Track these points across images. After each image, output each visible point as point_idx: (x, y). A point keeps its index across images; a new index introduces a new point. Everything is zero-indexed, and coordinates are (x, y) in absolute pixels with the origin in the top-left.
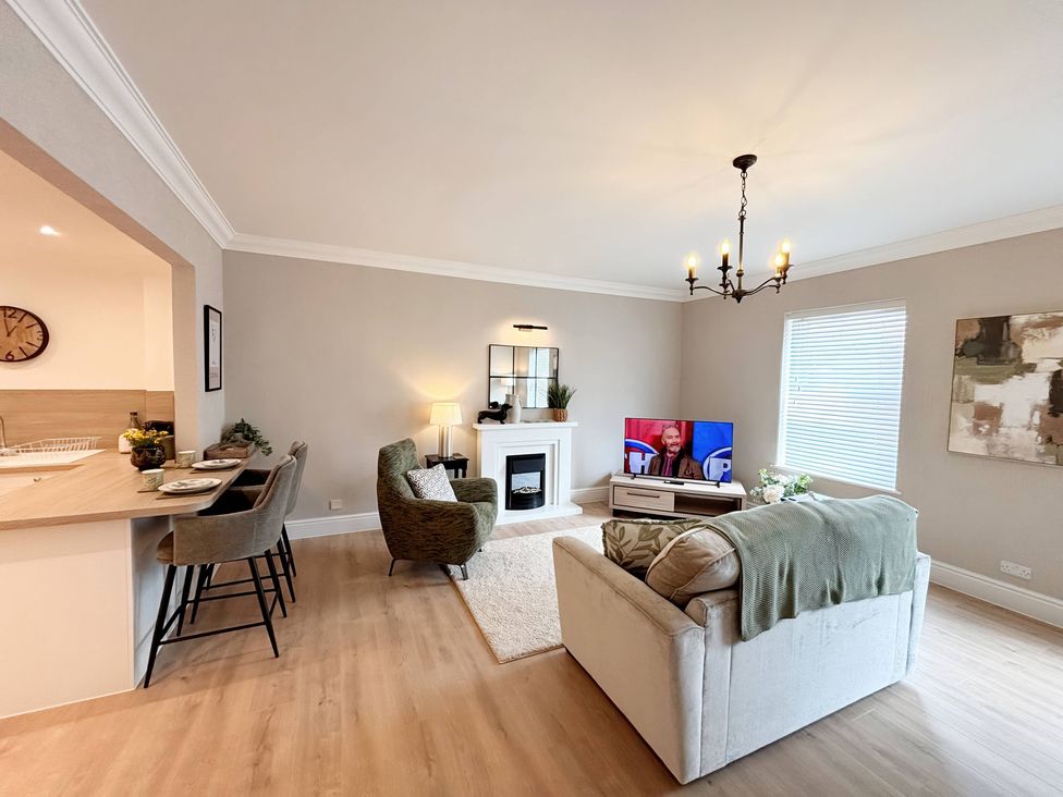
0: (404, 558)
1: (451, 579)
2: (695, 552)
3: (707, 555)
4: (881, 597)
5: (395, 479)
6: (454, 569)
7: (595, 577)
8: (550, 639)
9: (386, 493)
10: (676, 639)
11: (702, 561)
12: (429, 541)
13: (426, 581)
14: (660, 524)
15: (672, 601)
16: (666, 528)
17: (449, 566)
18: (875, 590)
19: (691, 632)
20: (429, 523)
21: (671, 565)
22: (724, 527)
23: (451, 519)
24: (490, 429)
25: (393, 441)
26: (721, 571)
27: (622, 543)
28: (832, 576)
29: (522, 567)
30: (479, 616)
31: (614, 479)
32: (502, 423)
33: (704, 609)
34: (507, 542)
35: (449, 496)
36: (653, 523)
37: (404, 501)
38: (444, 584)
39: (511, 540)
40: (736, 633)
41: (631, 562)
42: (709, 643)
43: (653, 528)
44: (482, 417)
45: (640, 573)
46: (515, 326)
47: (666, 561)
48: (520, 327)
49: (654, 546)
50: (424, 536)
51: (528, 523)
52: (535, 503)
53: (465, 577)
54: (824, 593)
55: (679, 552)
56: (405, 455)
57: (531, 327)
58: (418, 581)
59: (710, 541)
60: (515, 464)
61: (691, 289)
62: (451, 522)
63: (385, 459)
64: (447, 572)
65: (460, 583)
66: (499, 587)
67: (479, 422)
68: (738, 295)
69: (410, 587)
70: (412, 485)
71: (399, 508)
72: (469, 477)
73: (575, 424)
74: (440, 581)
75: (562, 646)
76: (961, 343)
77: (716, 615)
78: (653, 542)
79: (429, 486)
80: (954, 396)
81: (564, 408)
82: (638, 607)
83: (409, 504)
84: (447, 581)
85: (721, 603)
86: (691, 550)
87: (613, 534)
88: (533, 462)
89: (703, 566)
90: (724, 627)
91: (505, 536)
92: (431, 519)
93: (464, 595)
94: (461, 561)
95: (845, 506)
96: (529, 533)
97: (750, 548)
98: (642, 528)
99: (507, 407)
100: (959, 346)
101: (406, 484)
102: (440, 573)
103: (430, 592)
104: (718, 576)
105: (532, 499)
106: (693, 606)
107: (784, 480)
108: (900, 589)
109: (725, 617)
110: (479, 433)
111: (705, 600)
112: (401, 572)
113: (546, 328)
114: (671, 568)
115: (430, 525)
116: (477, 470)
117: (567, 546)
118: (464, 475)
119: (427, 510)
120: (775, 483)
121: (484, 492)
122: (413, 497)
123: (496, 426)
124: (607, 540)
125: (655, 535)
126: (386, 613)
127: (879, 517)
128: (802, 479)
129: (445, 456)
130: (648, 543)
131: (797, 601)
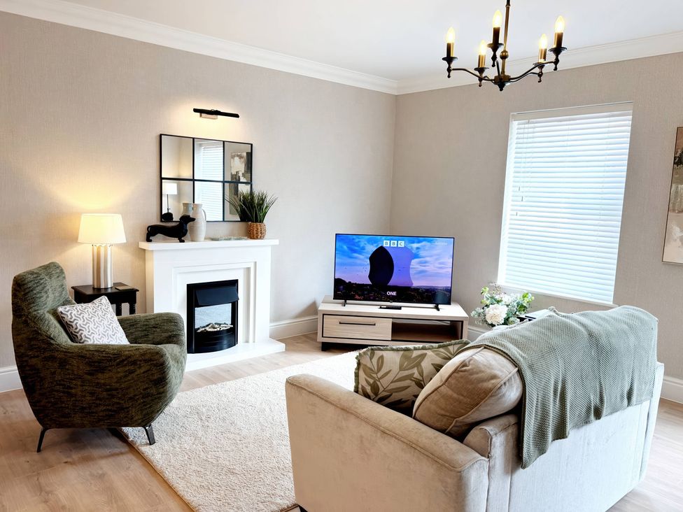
0: (60, 425)
1: (131, 447)
2: (480, 375)
3: (494, 377)
4: (629, 408)
5: (41, 319)
6: (135, 433)
7: (352, 419)
8: (278, 501)
9: (30, 340)
10: (464, 474)
11: (489, 384)
12: (100, 400)
13: (96, 452)
14: (423, 348)
15: (450, 434)
16: (429, 353)
17: (125, 429)
18: (626, 401)
19: (476, 466)
20: (100, 375)
21: (450, 392)
22: (502, 346)
23: (132, 368)
24: (164, 249)
25: (34, 266)
26: (508, 394)
27: (380, 375)
28: (595, 391)
29: (224, 420)
30: (180, 486)
31: (323, 307)
32: (182, 241)
33: (488, 438)
34: (198, 392)
35: (119, 338)
36: (415, 349)
37: (58, 348)
38: (122, 453)
39: (202, 389)
40: (517, 459)
41: (391, 395)
42: (492, 475)
43: (415, 354)
44: (152, 233)
45: (404, 407)
46: (196, 110)
47: (444, 389)
48: (201, 111)
49: (416, 375)
50: (92, 394)
51: (218, 367)
52: (225, 342)
53: (151, 441)
54: (589, 409)
55: (462, 377)
56: (51, 284)
57: (217, 113)
58: (85, 453)
59: (493, 363)
60: (199, 294)
61: (449, 70)
62: (131, 372)
63: (23, 291)
64: (124, 438)
65: (146, 450)
66: (201, 448)
67: (148, 240)
68: (501, 81)
69: (72, 463)
70: (66, 326)
71: (53, 358)
72: (139, 314)
73: (276, 242)
74: (117, 450)
75: (296, 506)
76: (679, 152)
77: (500, 444)
78: (415, 371)
79: (91, 326)
80: (671, 205)
81: (261, 221)
82: (413, 446)
83: (67, 351)
84: (125, 449)
85: (505, 429)
86: (477, 373)
87: (369, 365)
88: (223, 291)
89: (491, 390)
90: (506, 455)
91: (193, 386)
92: (102, 370)
93: (155, 463)
94: (145, 421)
95: (601, 318)
96: (223, 379)
97: (531, 367)
98: (403, 356)
99: (187, 219)
100: (678, 155)
101: (58, 325)
102: (114, 441)
103: (105, 466)
104: (503, 399)
105: (221, 338)
106: (473, 436)
107: (506, 299)
108: (643, 398)
109: (507, 444)
110: (147, 255)
111: (490, 428)
112: (54, 445)
113: (237, 116)
114: (451, 397)
115: (102, 378)
116: (148, 304)
117: (307, 385)
118: (132, 311)
119: (96, 358)
120: (498, 302)
121: (166, 331)
122: (70, 342)
123: (173, 245)
124: (361, 373)
125: (417, 362)
126: (46, 502)
127: (630, 327)
128: (524, 297)
129: (103, 287)
130: (409, 372)
131: (568, 420)
